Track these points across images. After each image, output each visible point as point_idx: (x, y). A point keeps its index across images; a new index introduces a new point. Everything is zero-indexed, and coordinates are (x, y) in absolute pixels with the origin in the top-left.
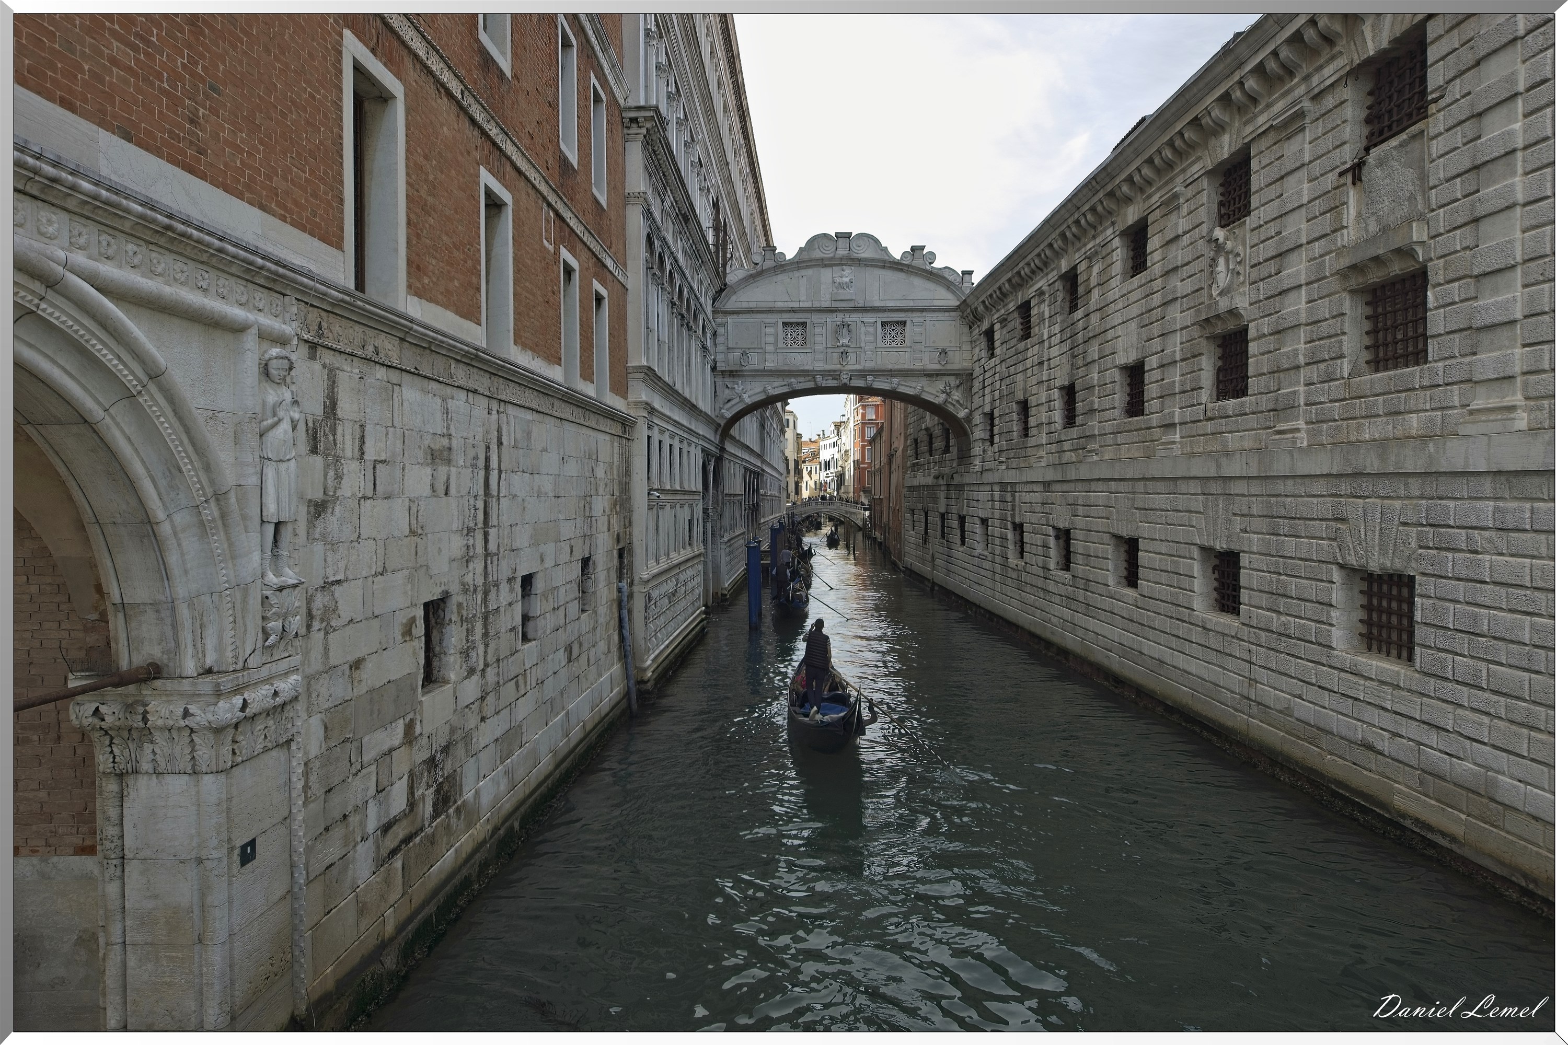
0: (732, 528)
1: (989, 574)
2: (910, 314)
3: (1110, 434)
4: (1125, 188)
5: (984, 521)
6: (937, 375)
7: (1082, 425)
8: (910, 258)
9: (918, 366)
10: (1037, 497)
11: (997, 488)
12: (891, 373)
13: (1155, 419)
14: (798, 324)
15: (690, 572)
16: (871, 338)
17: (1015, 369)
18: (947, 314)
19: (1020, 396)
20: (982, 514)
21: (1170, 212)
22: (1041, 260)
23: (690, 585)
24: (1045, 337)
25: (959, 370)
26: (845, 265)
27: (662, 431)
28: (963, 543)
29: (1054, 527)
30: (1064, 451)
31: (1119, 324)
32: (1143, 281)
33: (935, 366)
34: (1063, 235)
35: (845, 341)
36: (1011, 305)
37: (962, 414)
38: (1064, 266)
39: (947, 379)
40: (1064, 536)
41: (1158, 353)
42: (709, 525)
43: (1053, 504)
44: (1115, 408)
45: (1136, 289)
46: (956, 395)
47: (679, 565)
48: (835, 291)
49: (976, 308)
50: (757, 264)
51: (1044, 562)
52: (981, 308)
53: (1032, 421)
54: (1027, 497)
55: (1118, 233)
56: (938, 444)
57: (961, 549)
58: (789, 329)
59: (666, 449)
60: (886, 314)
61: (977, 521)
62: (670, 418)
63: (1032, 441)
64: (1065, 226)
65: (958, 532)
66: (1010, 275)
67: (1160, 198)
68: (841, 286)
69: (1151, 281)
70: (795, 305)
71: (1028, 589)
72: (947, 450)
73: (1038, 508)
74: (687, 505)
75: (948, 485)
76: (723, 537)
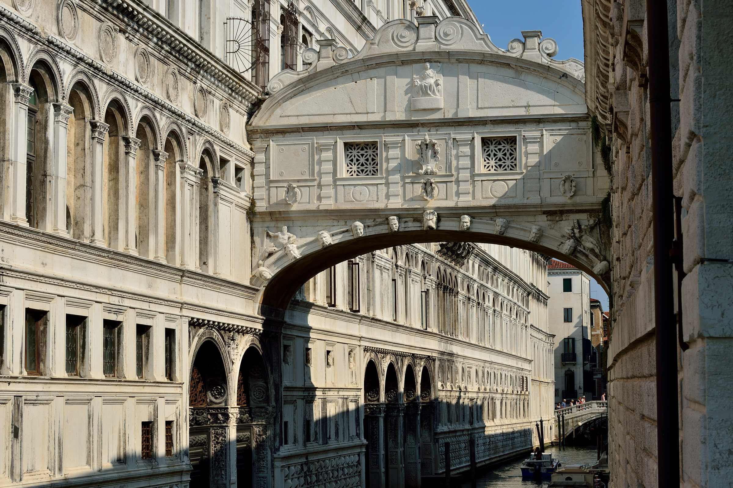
2: (520, 127)
6: (562, 212)
8: (519, 47)
9: (534, 199)
12: (495, 212)
14: (365, 145)
16: (467, 162)
18: (574, 125)
25: (591, 203)
27: (38, 297)
33: (558, 200)
35: (429, 167)
39: (575, 217)
46: (589, 242)
50: (310, 64)
58: (355, 152)
60: (489, 128)
70: (361, 119)
74: (133, 401)
76: (278, 450)
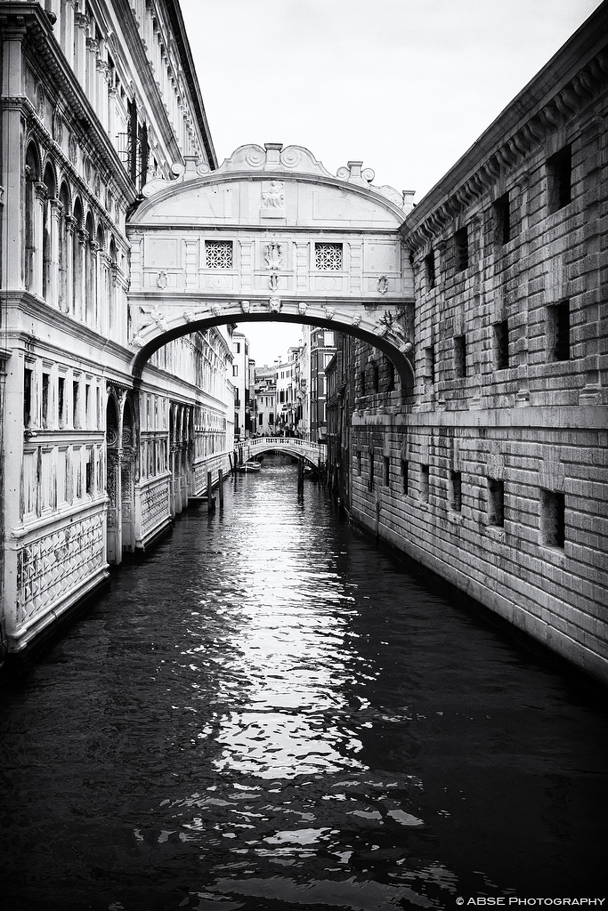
0: (153, 470)
1: (429, 527)
2: (346, 236)
3: (540, 378)
4: (548, 114)
5: (425, 469)
6: (377, 304)
7: (516, 367)
8: (346, 173)
9: (356, 294)
10: (472, 444)
11: (437, 432)
12: (327, 302)
13: (579, 364)
14: (222, 243)
15: (87, 525)
16: (304, 261)
17: (453, 302)
18: (387, 237)
19: (458, 331)
20: (424, 460)
21: (590, 143)
22: (475, 185)
23: (85, 540)
24: (481, 268)
25: (400, 299)
26: (275, 179)
27: (47, 363)
28: (406, 492)
29: (489, 478)
30: (499, 395)
31: (547, 259)
32: (568, 215)
33: (376, 295)
34: (493, 159)
35: (274, 263)
36: (449, 231)
37: (403, 347)
38: (497, 192)
39: (388, 308)
40: (497, 487)
41: (581, 292)
42: (119, 469)
43: (488, 452)
44: (544, 350)
45: (561, 222)
46: (397, 327)
47: (71, 517)
48: (264, 207)
49: (416, 232)
50: (177, 175)
51: (480, 515)
52: (421, 233)
53: (470, 360)
54: (465, 444)
55: (544, 161)
56: (383, 380)
57: (403, 498)
58: (213, 249)
59: (54, 384)
60: (322, 235)
61: (419, 467)
62: (58, 349)
63: (470, 382)
64: (495, 150)
65: (402, 478)
66: (446, 198)
67: (580, 126)
68: (272, 203)
69: (575, 214)
70: (220, 222)
71: (466, 545)
72: (391, 387)
73: (474, 456)
74: (84, 447)
75: (392, 426)
76: (138, 481)
